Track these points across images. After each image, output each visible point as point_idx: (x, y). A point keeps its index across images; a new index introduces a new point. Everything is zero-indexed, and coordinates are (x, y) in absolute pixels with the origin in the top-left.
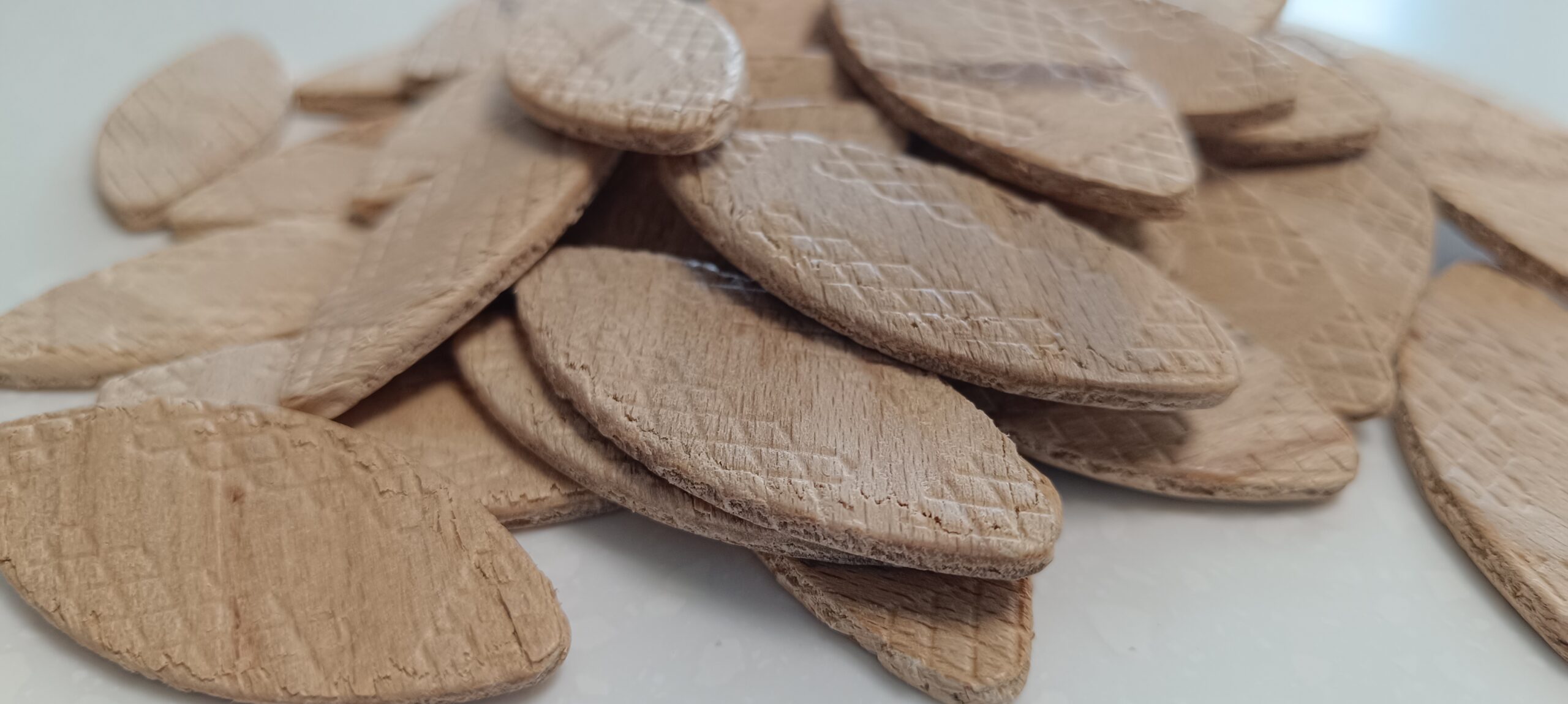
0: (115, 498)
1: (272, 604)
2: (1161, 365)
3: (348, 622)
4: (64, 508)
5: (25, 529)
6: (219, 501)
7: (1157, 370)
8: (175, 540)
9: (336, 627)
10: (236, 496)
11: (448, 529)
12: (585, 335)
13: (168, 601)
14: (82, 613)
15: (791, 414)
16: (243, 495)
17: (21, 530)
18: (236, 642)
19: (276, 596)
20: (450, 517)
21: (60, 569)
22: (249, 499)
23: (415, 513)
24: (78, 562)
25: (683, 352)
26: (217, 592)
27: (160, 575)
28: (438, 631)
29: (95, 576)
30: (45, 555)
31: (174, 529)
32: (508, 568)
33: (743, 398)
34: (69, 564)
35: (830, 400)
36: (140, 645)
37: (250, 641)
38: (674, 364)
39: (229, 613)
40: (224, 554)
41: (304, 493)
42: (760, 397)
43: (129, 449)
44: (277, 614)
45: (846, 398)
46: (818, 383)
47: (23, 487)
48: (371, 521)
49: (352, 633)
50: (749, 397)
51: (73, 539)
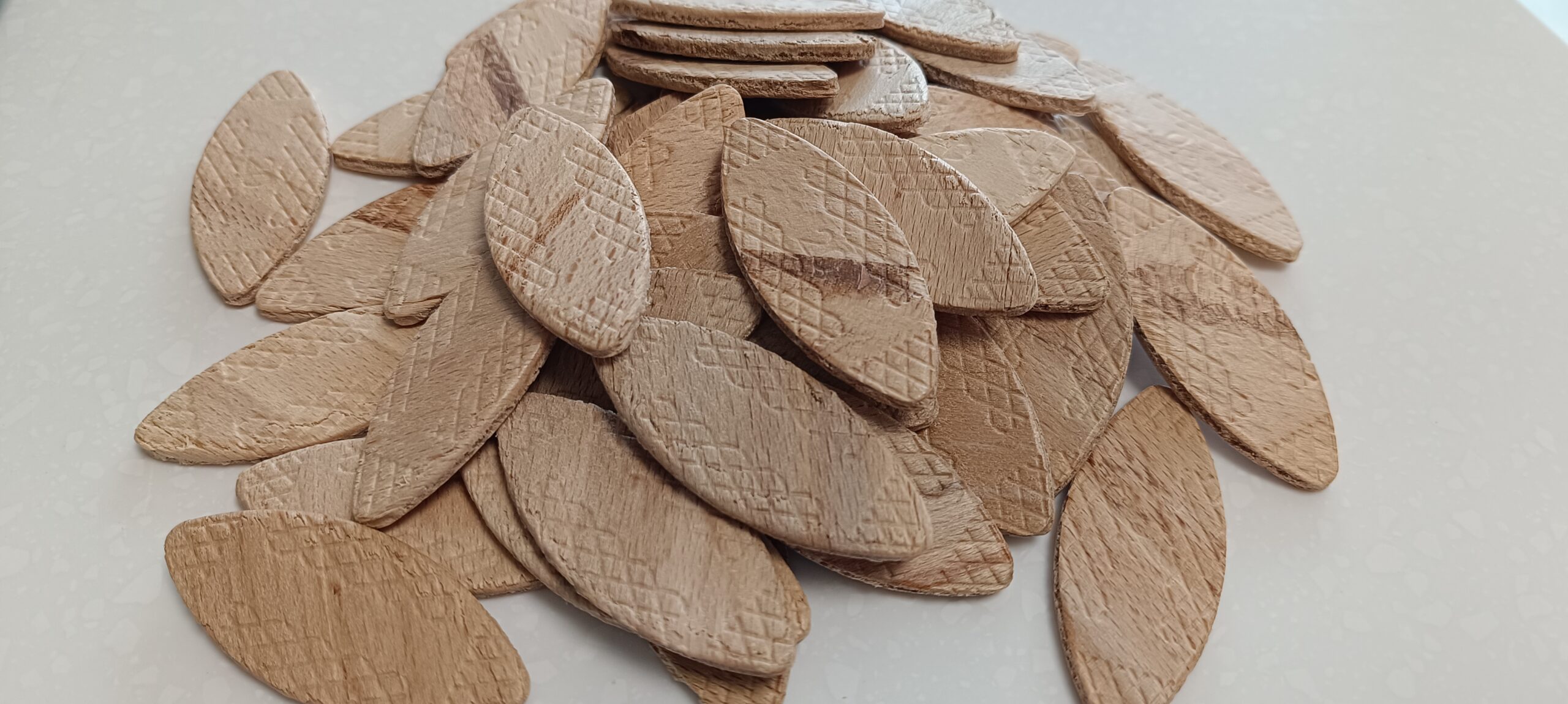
0: (264, 587)
1: (363, 664)
2: (878, 539)
3: (406, 678)
4: (235, 591)
5: (215, 605)
6: (326, 592)
7: (874, 542)
8: (304, 617)
9: (400, 681)
10: (336, 590)
11: (461, 622)
12: (539, 483)
13: (305, 659)
14: (258, 664)
15: (657, 560)
16: (340, 589)
17: (212, 606)
18: (346, 688)
19: (365, 659)
20: (461, 613)
21: (241, 636)
22: (344, 592)
23: (441, 609)
24: (250, 630)
25: (597, 503)
26: (332, 655)
27: (298, 642)
28: (456, 686)
29: (261, 640)
30: (229, 623)
31: (302, 612)
32: (494, 649)
33: (630, 544)
34: (245, 631)
35: (680, 549)
36: (293, 686)
37: (354, 687)
38: (591, 512)
39: (341, 669)
40: (333, 631)
41: (376, 590)
42: (640, 544)
43: (268, 550)
44: (367, 672)
45: (691, 548)
46: (676, 534)
47: (208, 574)
48: (416, 612)
49: (410, 685)
50: (633, 545)
51: (244, 613)
